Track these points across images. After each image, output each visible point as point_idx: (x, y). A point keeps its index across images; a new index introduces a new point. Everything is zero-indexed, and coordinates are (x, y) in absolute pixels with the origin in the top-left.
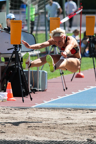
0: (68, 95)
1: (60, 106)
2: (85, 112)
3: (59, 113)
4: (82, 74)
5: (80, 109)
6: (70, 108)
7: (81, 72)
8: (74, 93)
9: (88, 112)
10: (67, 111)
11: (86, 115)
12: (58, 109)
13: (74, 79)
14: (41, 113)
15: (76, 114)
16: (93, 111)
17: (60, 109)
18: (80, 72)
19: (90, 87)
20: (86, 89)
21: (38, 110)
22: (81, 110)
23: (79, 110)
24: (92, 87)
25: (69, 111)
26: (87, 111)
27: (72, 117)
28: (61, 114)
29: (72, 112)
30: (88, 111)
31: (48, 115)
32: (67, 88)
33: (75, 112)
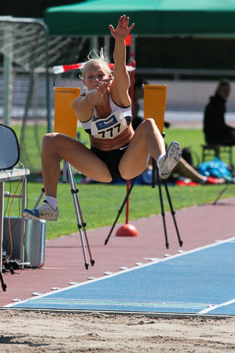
0: (96, 280)
1: (75, 306)
2: (136, 323)
3: (69, 323)
4: (131, 227)
5: (123, 314)
6: (98, 312)
7: (129, 221)
8: (111, 275)
9: (142, 323)
10: (92, 319)
11: (138, 330)
12: (69, 313)
13: (114, 240)
14: (26, 322)
15: (113, 327)
16: (155, 320)
17: (73, 313)
18: (127, 223)
19: (152, 259)
20: (141, 265)
21: (20, 314)
22: (126, 317)
23: (120, 318)
24: (156, 261)
25: (96, 318)
26: (140, 320)
27: (102, 334)
28: (75, 325)
29: (103, 320)
30: (143, 319)
31: (43, 328)
32: (93, 262)
33: (110, 320)
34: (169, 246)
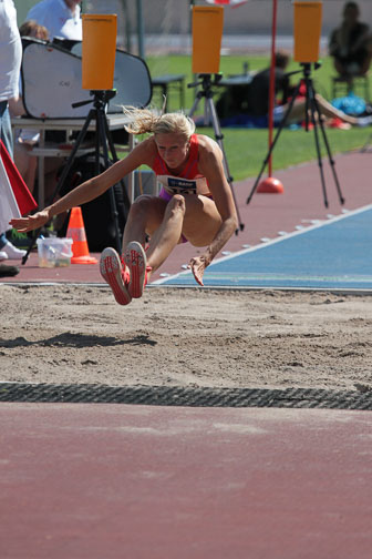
0: (252, 249)
1: (240, 281)
2: (321, 302)
3: (237, 303)
4: (276, 182)
5: (302, 291)
6: (271, 289)
8: (268, 242)
9: (328, 302)
10: (264, 298)
11: (326, 310)
12: (235, 290)
13: (257, 198)
14: (185, 302)
15: (297, 307)
16: (343, 298)
17: (240, 290)
18: (270, 176)
19: (313, 221)
20: (301, 230)
21: (173, 292)
22: (306, 295)
23: (298, 295)
24: (318, 224)
25: (270, 297)
26: (325, 299)
27: (285, 316)
29: (278, 299)
30: (328, 297)
31: (208, 309)
32: (242, 227)
33: (286, 299)
34: (330, 205)
